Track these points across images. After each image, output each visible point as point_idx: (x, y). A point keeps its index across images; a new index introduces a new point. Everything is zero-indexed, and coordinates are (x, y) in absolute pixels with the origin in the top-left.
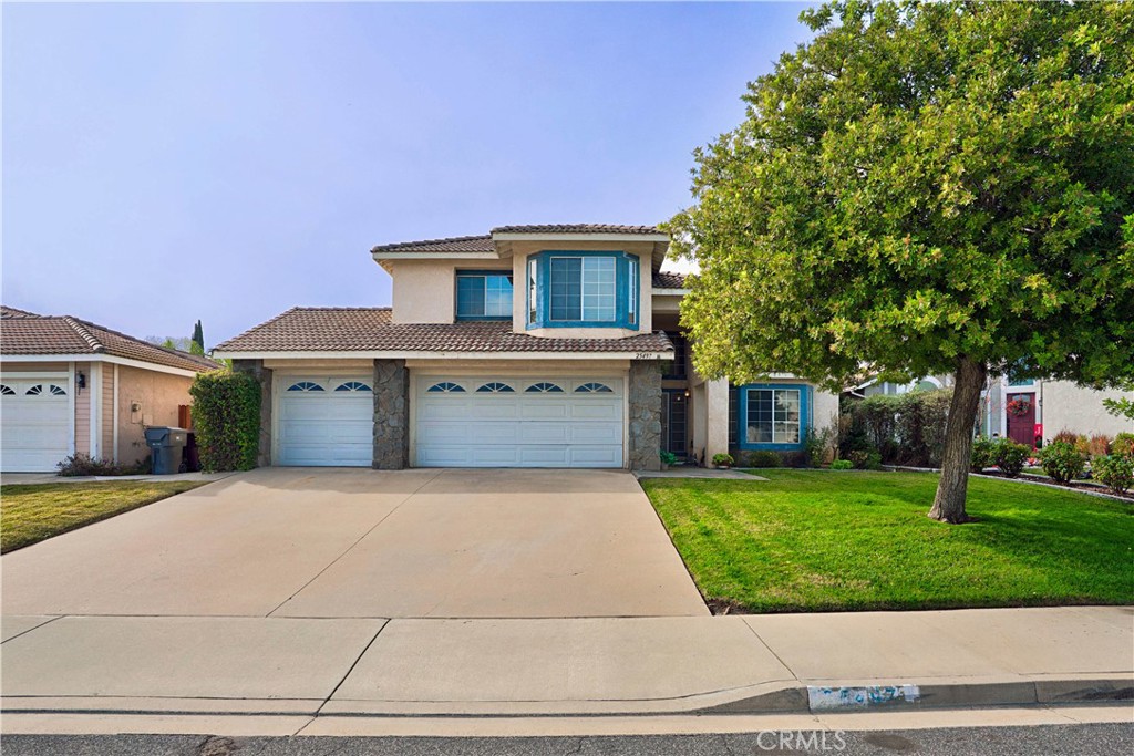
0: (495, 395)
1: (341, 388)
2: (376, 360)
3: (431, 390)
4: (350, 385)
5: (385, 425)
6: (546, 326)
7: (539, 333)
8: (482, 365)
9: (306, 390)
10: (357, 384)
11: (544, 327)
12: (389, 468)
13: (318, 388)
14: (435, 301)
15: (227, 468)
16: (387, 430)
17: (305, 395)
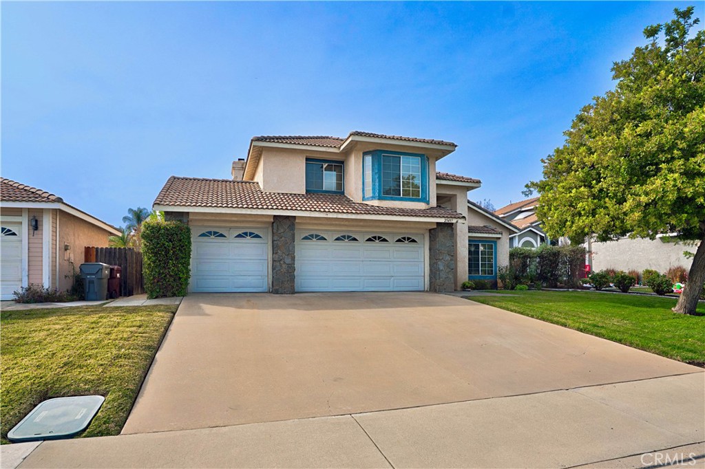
0: (346, 243)
1: (239, 236)
2: (275, 216)
3: (303, 239)
4: (246, 234)
5: (282, 262)
6: (380, 198)
7: (376, 203)
8: (347, 223)
9: (212, 237)
10: (251, 234)
11: (379, 199)
12: (285, 293)
13: (222, 235)
14: (293, 177)
15: (170, 294)
16: (284, 266)
17: (211, 240)
